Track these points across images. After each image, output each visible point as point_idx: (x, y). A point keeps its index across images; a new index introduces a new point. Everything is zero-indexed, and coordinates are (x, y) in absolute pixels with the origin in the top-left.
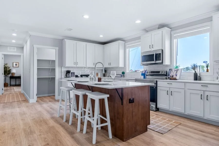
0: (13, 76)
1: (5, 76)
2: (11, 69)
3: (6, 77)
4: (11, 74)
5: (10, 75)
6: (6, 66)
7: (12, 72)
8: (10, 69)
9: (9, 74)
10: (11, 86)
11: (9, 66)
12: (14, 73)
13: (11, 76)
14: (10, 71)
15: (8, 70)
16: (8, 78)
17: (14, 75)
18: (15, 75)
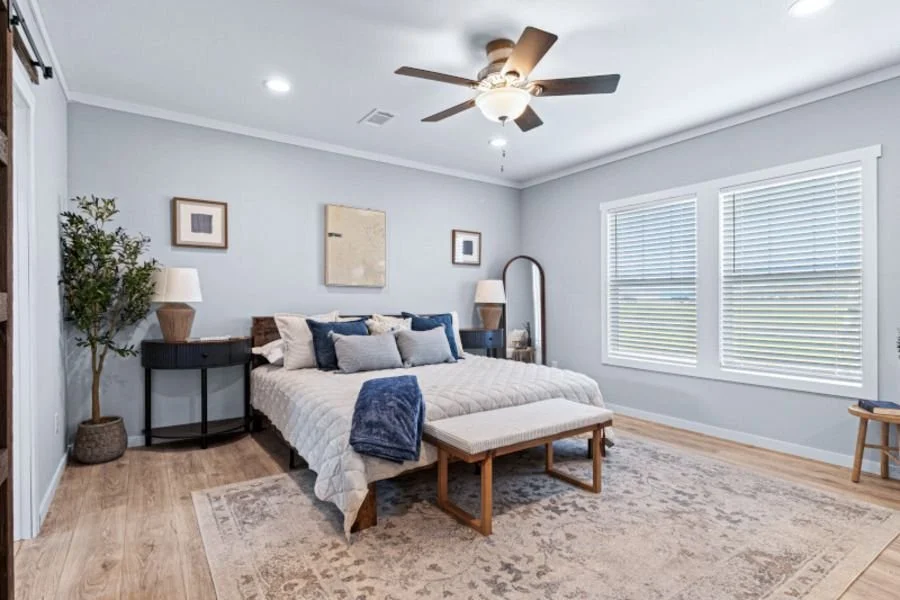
0: (179, 337)
1: (93, 341)
2: (148, 267)
3: (100, 348)
4: (152, 318)
5: (141, 333)
6: (99, 225)
7: (162, 297)
8: (141, 261)
9: (132, 315)
10: (155, 441)
11: (133, 235)
12: (183, 306)
13: (160, 337)
14: (140, 282)
15: (123, 269)
16: (129, 357)
17: (187, 332)
18: (202, 331)
